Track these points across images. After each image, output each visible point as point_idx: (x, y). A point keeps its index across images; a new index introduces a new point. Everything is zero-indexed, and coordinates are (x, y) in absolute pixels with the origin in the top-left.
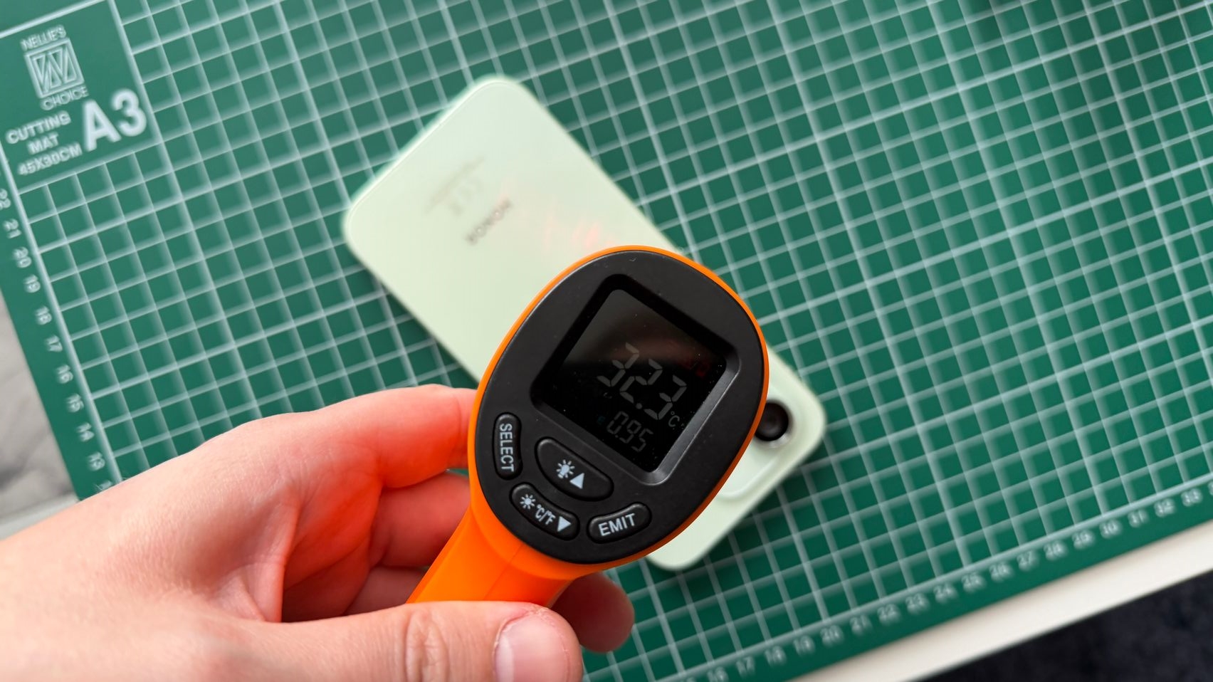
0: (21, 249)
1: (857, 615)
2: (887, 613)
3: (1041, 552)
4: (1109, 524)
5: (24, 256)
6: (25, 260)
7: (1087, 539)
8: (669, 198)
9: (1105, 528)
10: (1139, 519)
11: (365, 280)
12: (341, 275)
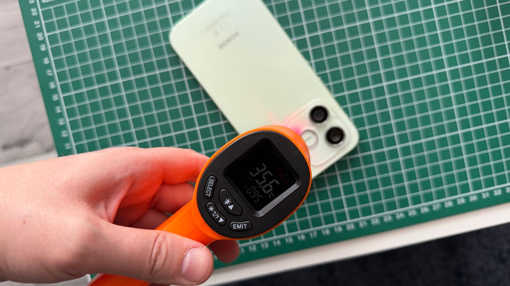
0: (40, 33)
1: (362, 220)
2: (375, 221)
3: (443, 204)
4: (473, 196)
5: (41, 36)
6: (41, 37)
7: (463, 201)
8: (305, 39)
9: (471, 198)
10: (486, 196)
11: (176, 60)
12: (167, 57)
